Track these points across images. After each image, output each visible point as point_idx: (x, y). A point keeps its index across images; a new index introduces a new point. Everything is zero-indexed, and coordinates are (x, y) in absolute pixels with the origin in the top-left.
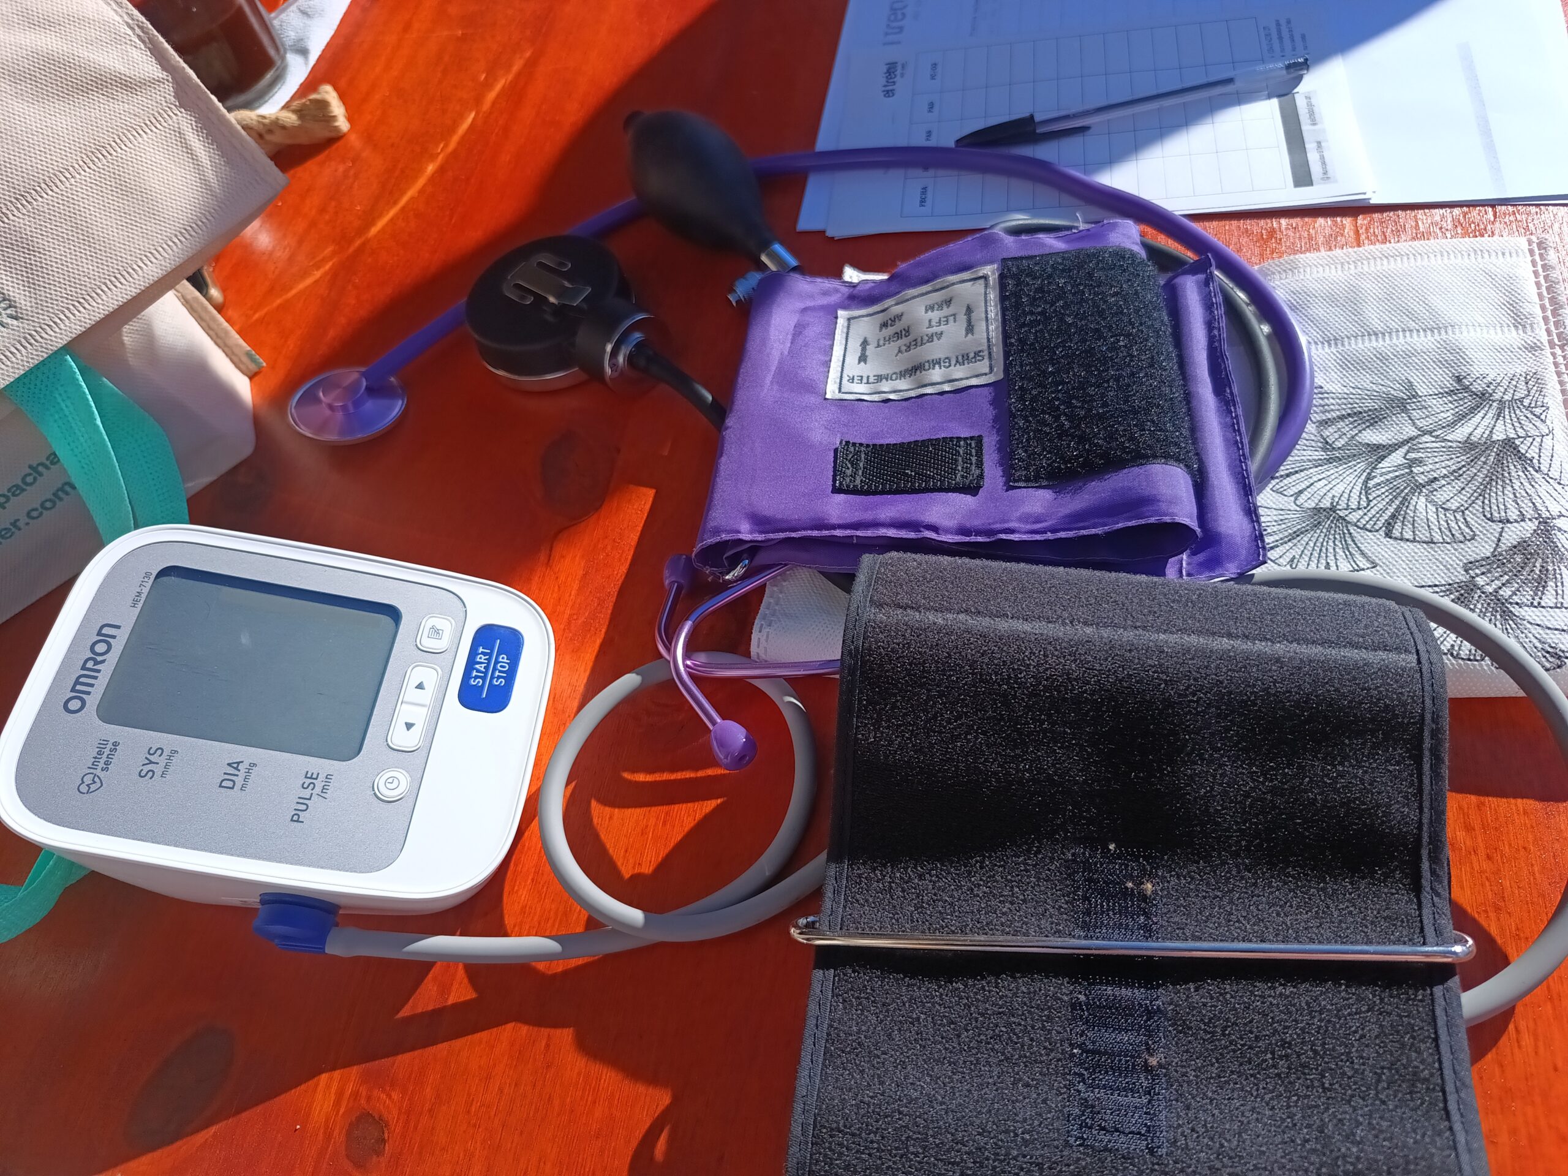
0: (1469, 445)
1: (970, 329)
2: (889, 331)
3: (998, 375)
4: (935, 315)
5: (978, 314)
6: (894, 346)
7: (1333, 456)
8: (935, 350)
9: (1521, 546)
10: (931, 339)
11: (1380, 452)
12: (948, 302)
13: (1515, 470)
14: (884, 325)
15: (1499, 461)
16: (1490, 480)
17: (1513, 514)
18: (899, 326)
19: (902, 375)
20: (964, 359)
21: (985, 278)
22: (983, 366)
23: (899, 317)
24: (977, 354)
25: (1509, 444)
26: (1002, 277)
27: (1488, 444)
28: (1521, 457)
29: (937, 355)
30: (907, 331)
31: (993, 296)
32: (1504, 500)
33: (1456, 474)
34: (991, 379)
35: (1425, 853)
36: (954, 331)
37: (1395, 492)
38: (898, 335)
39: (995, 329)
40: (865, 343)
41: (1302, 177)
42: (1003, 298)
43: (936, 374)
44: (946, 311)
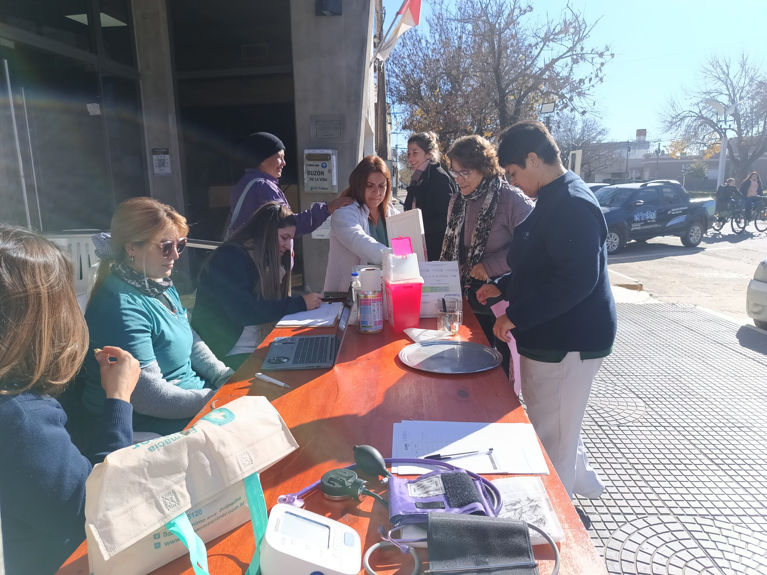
0: (531, 506)
1: (437, 485)
2: (420, 487)
3: (444, 492)
4: (429, 483)
5: (438, 482)
6: (421, 489)
7: (508, 511)
8: (430, 489)
9: (541, 519)
10: (429, 487)
11: (516, 510)
12: (431, 481)
13: (538, 508)
14: (418, 486)
15: (536, 507)
16: (535, 510)
17: (539, 514)
18: (421, 486)
19: (424, 493)
20: (436, 490)
21: (438, 477)
22: (441, 491)
23: (421, 484)
24: (439, 489)
25: (537, 505)
26: (442, 477)
27: (533, 506)
28: (539, 506)
29: (431, 490)
30: (424, 486)
31: (440, 480)
32: (537, 513)
33: (529, 510)
34: (443, 493)
35: (529, 551)
36: (434, 486)
37: (520, 514)
38: (422, 487)
39: (442, 485)
40: (414, 489)
41: (495, 468)
42: (442, 480)
43: (431, 493)
44: (431, 483)
